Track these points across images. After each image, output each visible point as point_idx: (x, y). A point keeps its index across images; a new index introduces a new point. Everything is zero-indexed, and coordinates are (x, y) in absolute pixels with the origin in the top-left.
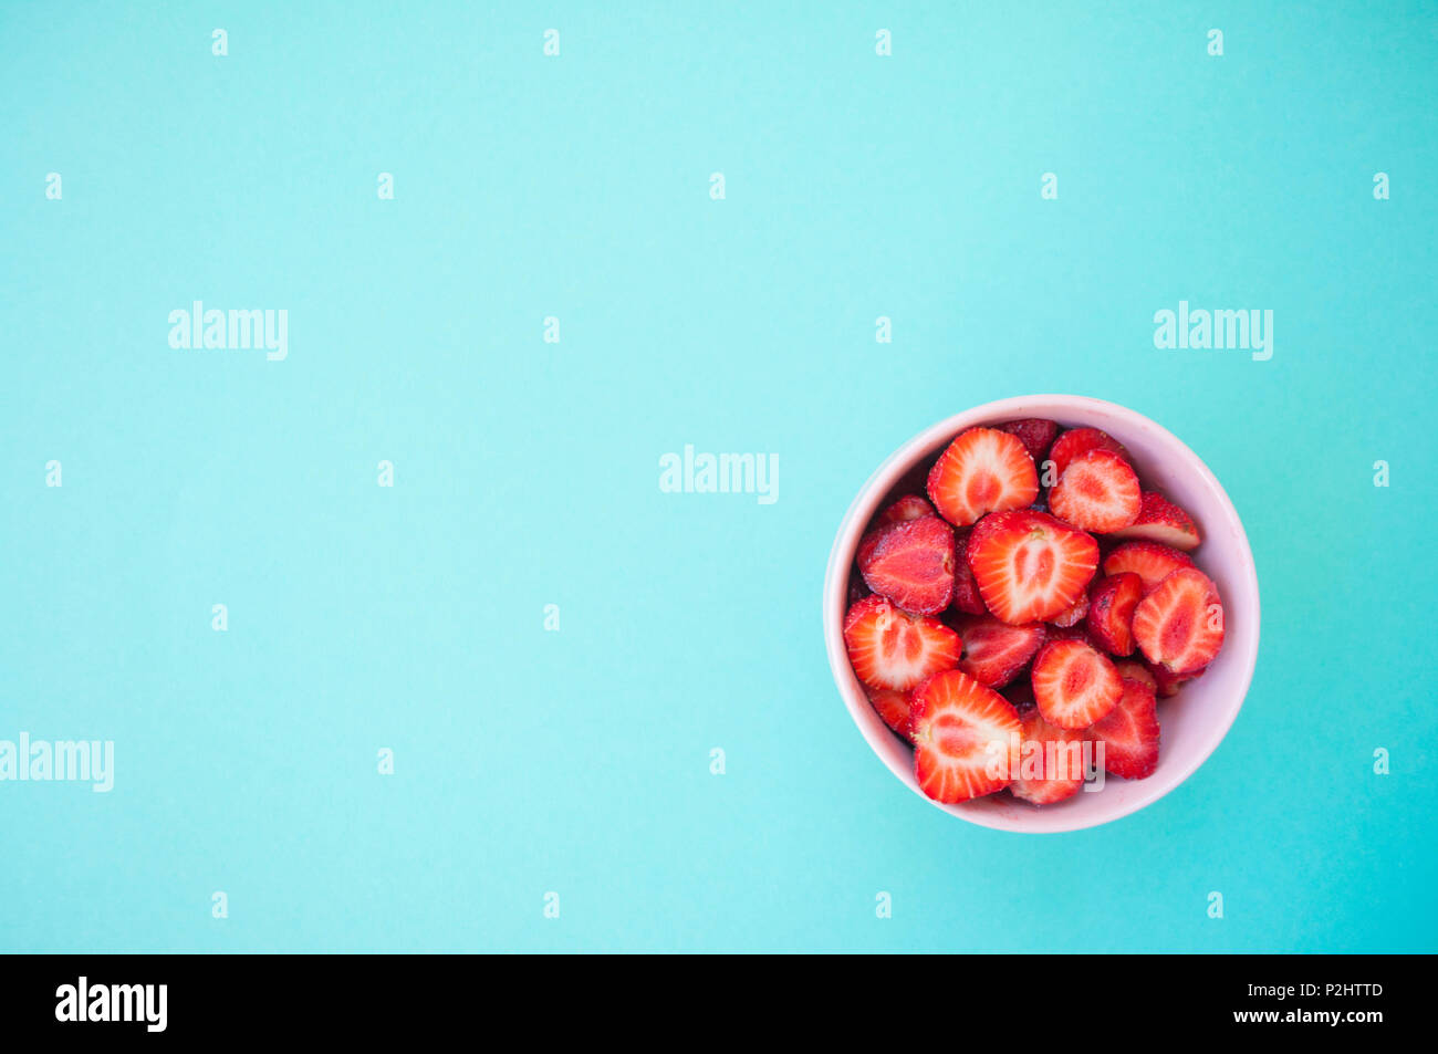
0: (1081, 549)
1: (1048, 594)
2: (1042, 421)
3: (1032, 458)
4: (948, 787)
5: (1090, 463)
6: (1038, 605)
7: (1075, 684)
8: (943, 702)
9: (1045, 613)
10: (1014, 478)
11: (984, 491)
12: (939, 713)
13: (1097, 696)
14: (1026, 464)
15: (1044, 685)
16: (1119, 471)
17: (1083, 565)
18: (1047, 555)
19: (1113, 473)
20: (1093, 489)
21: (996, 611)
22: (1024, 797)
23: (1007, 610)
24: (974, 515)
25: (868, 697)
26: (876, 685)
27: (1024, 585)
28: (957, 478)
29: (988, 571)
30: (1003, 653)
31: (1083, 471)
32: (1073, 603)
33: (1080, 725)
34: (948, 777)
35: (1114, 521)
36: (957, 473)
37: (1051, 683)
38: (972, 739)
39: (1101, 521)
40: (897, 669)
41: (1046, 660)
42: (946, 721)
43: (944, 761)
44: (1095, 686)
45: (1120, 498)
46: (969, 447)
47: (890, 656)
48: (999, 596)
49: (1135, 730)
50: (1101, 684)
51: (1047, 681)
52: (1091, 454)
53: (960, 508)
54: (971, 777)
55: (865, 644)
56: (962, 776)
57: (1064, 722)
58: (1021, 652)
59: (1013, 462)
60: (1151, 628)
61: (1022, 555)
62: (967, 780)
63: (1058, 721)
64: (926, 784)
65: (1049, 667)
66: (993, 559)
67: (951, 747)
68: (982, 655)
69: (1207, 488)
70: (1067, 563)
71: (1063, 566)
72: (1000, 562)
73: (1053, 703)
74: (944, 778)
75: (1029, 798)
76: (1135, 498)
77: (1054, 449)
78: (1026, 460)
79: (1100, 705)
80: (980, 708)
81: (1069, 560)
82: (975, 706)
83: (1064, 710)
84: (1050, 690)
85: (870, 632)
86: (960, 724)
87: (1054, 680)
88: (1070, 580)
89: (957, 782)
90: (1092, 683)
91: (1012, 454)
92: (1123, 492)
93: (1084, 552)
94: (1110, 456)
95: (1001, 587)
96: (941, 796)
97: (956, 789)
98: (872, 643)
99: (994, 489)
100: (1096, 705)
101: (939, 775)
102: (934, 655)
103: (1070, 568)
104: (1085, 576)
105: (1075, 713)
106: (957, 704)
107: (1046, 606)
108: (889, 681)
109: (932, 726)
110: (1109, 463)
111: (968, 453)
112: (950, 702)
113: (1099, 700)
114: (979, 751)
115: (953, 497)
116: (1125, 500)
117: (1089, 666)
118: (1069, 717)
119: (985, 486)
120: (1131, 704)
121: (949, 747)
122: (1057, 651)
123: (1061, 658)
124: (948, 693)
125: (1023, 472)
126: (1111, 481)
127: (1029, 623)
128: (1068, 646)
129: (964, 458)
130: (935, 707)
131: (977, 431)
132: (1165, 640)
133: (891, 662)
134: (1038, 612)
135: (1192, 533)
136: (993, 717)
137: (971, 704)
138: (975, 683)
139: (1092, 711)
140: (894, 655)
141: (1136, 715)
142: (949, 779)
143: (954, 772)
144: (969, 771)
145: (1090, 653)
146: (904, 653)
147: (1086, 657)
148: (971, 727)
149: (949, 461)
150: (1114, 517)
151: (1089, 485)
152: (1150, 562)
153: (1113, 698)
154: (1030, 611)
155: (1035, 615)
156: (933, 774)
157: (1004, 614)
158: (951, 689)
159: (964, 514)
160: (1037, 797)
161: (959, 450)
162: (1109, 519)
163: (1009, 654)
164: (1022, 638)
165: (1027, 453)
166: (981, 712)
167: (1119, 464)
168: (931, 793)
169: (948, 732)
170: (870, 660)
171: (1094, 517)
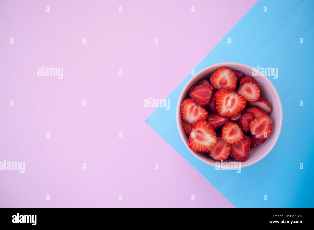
0: (242, 101)
1: (232, 110)
2: (241, 72)
3: (236, 79)
4: (195, 147)
5: (250, 84)
6: (229, 112)
7: (232, 133)
8: (199, 127)
9: (230, 115)
10: (231, 82)
11: (223, 83)
12: (198, 129)
13: (237, 137)
14: (235, 80)
15: (225, 131)
16: (256, 88)
17: (242, 105)
18: (234, 100)
19: (255, 88)
20: (249, 90)
21: (218, 110)
22: (212, 157)
23: (221, 111)
24: (219, 87)
25: (182, 123)
26: (185, 120)
27: (226, 106)
28: (218, 77)
29: (219, 99)
30: (217, 122)
31: (248, 86)
32: (237, 114)
33: (231, 143)
34: (195, 144)
35: (252, 99)
36: (218, 76)
37: (227, 131)
38: (204, 137)
39: (249, 98)
40: (191, 118)
41: (227, 126)
42: (199, 131)
43: (196, 141)
44: (237, 135)
45: (255, 94)
46: (222, 71)
47: (191, 113)
48: (220, 107)
49: (243, 150)
50: (238, 135)
51: (226, 130)
52: (251, 82)
53: (216, 84)
54: (201, 146)
55: (185, 109)
56: (199, 145)
57: (227, 141)
58: (221, 122)
59: (232, 78)
60: (254, 126)
61: (228, 98)
62: (200, 147)
63: (226, 140)
64: (190, 144)
65: (227, 127)
66: (221, 97)
67: (198, 138)
68: (212, 121)
69: (276, 97)
70: (238, 104)
71: (237, 104)
72: (223, 98)
73: (226, 136)
74: (195, 145)
75: (214, 158)
76: (258, 95)
77: (242, 79)
78: (235, 79)
79: (237, 140)
80: (208, 131)
81: (239, 103)
82: (207, 130)
83: (228, 138)
84: (226, 132)
85: (187, 106)
86: (202, 133)
87: (227, 130)
88: (238, 108)
89: (197, 147)
90: (236, 134)
91: (232, 76)
92: (256, 93)
93: (243, 102)
94: (255, 84)
95: (221, 105)
96: (193, 148)
97: (197, 148)
98: (187, 109)
99: (226, 83)
100: (236, 139)
101: (194, 143)
102: (200, 116)
103: (238, 105)
104: (241, 108)
105: (230, 139)
106: (203, 128)
107: (230, 113)
108: (188, 120)
109: (195, 132)
110: (254, 85)
111: (222, 73)
112: (201, 127)
113: (237, 138)
114: (205, 141)
115: (216, 81)
116: (256, 95)
117: (237, 130)
118: (228, 140)
119: (224, 81)
120: (244, 143)
121: (198, 137)
122: (230, 124)
123: (230, 126)
124: (201, 125)
125: (233, 81)
126: (254, 90)
127: (225, 117)
128: (233, 124)
129: (221, 73)
130: (197, 127)
131: (225, 68)
132: (257, 130)
133: (190, 115)
134: (228, 114)
135: (269, 108)
136: (211, 134)
137: (206, 129)
138: (208, 125)
139: (234, 141)
140: (191, 114)
141: (245, 146)
142: (196, 145)
143: (198, 144)
144: (201, 145)
145: (238, 127)
146: (194, 114)
147: (236, 128)
148: (205, 135)
149: (217, 72)
150: (252, 98)
151: (248, 89)
152: (258, 112)
153: (240, 139)
154: (226, 114)
155: (227, 115)
156: (193, 143)
157: (220, 112)
158: (202, 124)
159: (217, 86)
160: (216, 158)
161: (220, 71)
162: (251, 99)
163: (219, 122)
164: (223, 120)
165: (236, 77)
166: (208, 132)
167: (257, 86)
168: (190, 147)
169: (198, 134)
170: (186, 113)
171: (247, 97)
